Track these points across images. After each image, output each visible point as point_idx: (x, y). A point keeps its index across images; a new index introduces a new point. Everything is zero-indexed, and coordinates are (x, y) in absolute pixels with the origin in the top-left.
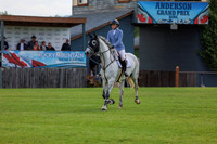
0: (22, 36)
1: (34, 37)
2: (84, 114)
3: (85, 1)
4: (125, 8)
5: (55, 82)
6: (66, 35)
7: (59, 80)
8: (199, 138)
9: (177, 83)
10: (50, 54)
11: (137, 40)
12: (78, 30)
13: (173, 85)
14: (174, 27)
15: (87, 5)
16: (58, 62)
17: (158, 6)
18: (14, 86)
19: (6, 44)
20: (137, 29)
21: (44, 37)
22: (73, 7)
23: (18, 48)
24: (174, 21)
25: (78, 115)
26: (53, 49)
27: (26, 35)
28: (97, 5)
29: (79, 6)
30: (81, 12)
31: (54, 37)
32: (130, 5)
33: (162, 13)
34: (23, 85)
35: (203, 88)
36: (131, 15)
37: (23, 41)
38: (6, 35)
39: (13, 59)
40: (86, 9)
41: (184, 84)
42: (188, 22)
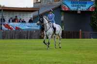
0: (11, 16)
1: (16, 17)
2: (39, 51)
3: (39, 0)
4: (57, 4)
5: (26, 36)
6: (31, 16)
7: (27, 35)
8: (90, 61)
9: (80, 37)
10: (24, 24)
11: (62, 18)
12: (36, 13)
13: (79, 38)
14: (79, 12)
15: (40, 2)
16: (27, 28)
17: (72, 3)
18: (7, 39)
19: (4, 19)
20: (63, 13)
21: (21, 16)
22: (34, 3)
23: (9, 21)
24: (79, 9)
25: (36, 51)
26: (25, 22)
27: (13, 16)
28: (45, 2)
29: (36, 3)
30: (37, 5)
31: (25, 16)
32: (59, 2)
33: (74, 6)
34: (12, 38)
35: (92, 39)
36: (60, 7)
37: (11, 18)
38: (4, 16)
39: (7, 26)
40: (39, 4)
41: (84, 37)
42: (85, 10)
